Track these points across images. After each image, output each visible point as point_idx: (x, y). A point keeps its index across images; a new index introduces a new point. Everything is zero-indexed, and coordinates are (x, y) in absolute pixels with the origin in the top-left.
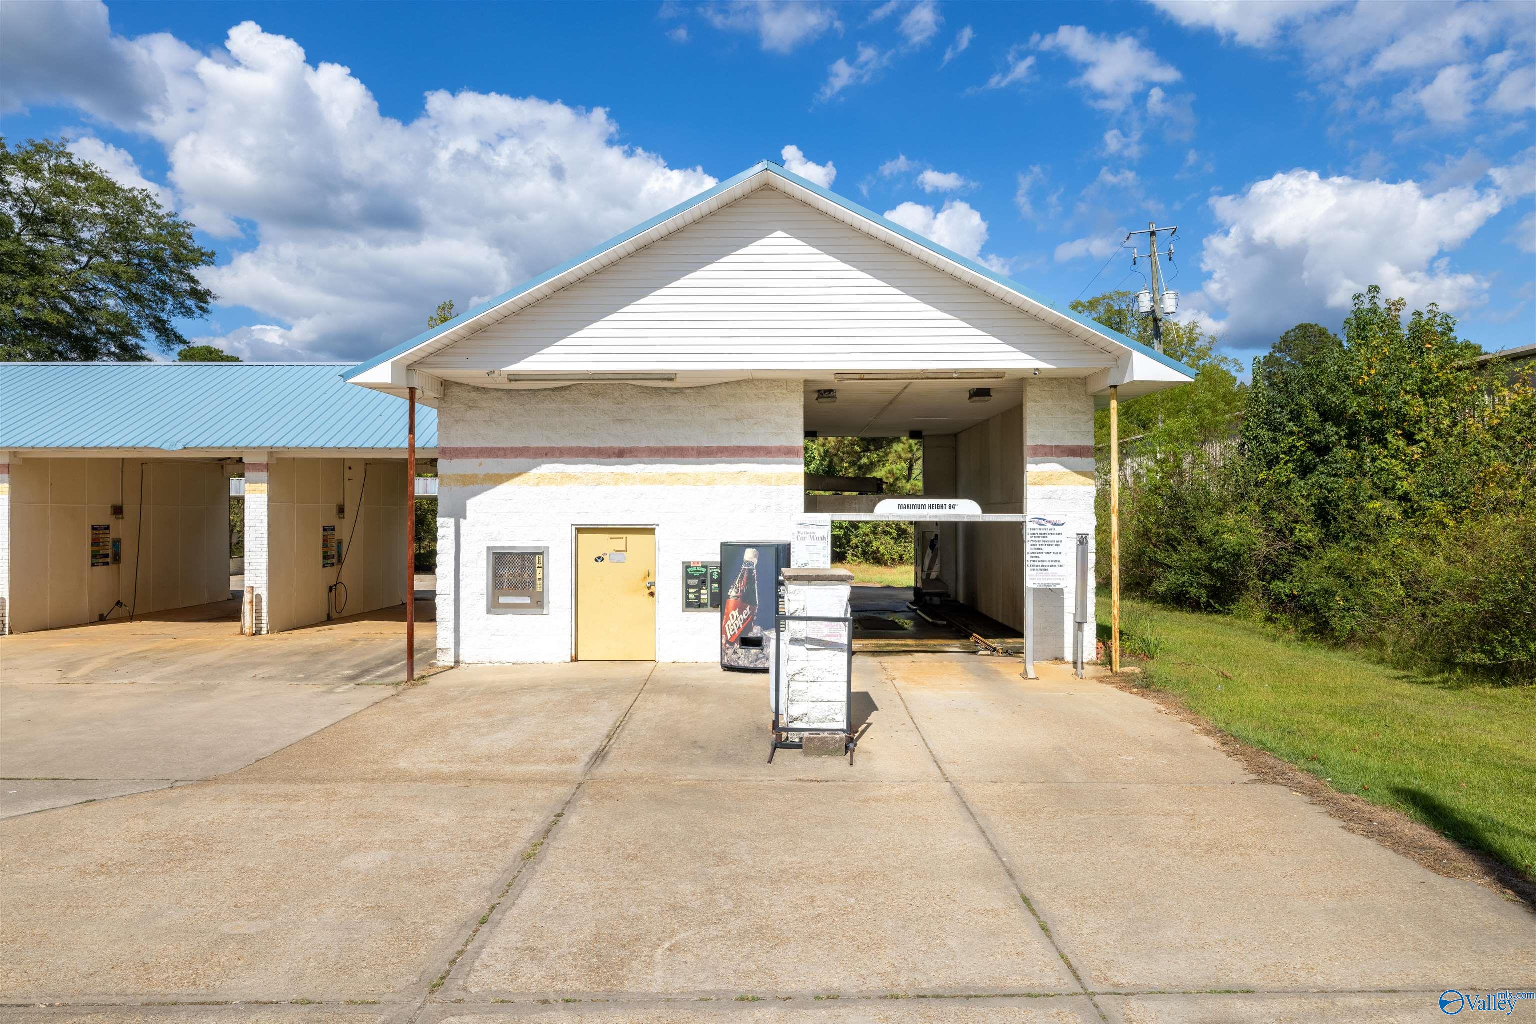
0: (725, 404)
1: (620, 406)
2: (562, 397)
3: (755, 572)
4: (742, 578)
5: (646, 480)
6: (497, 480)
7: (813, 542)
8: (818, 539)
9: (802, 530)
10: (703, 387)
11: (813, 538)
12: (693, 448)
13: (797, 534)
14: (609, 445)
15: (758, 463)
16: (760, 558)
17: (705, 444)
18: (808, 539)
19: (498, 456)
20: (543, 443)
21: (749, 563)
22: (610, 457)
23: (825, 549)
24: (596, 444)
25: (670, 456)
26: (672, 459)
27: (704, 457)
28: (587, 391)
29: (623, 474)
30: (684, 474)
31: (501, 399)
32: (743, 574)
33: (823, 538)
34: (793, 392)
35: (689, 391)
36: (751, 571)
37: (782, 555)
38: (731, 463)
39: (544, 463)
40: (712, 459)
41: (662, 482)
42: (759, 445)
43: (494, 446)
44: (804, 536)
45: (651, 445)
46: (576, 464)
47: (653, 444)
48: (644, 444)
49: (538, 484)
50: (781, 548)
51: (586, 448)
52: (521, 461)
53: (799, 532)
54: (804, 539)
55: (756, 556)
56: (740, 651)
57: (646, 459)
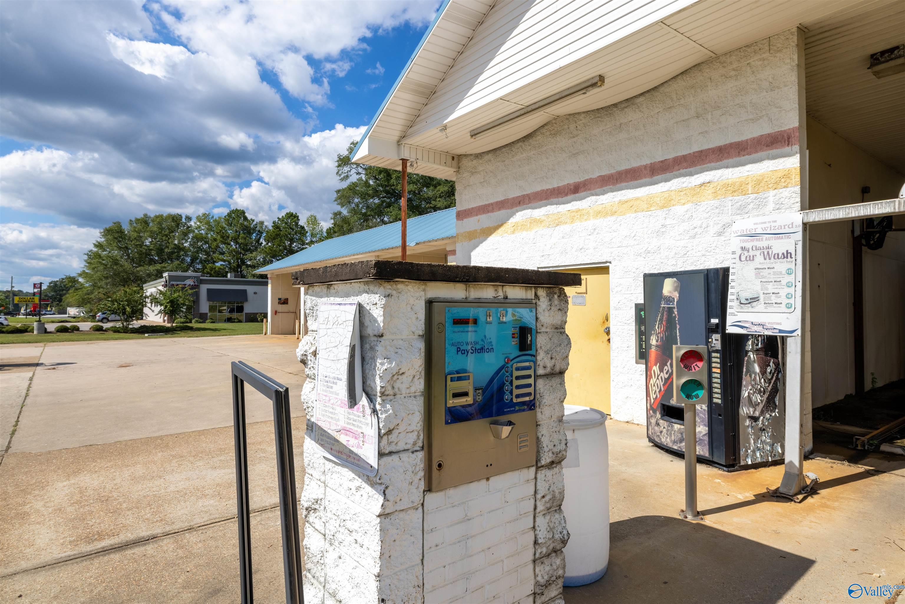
0: (682, 102)
1: (575, 139)
2: (529, 145)
3: (676, 311)
4: (661, 320)
5: (598, 214)
6: (488, 232)
7: (768, 263)
8: (777, 256)
9: (748, 245)
10: (655, 89)
11: (767, 254)
12: (645, 167)
13: (739, 252)
14: (566, 182)
15: (727, 167)
16: (682, 289)
17: (659, 158)
18: (759, 259)
19: (488, 212)
20: (517, 193)
21: (669, 300)
22: (566, 195)
23: (789, 272)
24: (555, 184)
25: (621, 182)
26: (623, 184)
27: (659, 174)
28: (548, 133)
29: (578, 211)
30: (637, 199)
31: (490, 161)
32: (663, 314)
33: (787, 255)
34: (780, 51)
35: (641, 99)
36: (670, 310)
37: (713, 286)
38: (691, 174)
39: (517, 211)
40: (668, 175)
41: (613, 213)
42: (728, 142)
43: (487, 203)
44: (751, 253)
45: (603, 174)
46: (540, 207)
47: (606, 171)
48: (596, 174)
49: (513, 232)
50: (711, 275)
51: (547, 190)
52: (503, 213)
53: (743, 249)
54: (752, 259)
55: (675, 290)
56: (661, 422)
57: (598, 190)
